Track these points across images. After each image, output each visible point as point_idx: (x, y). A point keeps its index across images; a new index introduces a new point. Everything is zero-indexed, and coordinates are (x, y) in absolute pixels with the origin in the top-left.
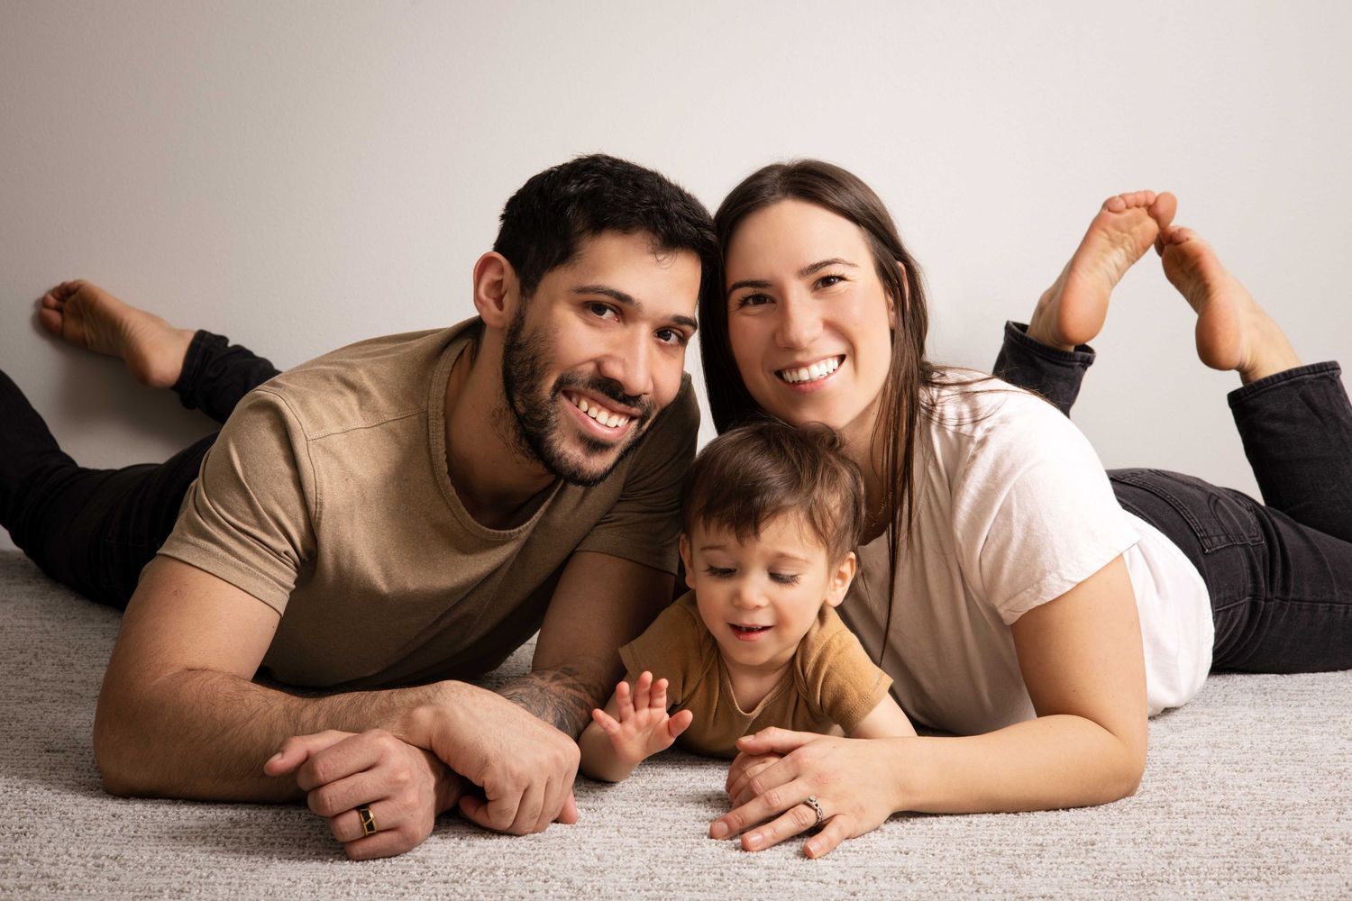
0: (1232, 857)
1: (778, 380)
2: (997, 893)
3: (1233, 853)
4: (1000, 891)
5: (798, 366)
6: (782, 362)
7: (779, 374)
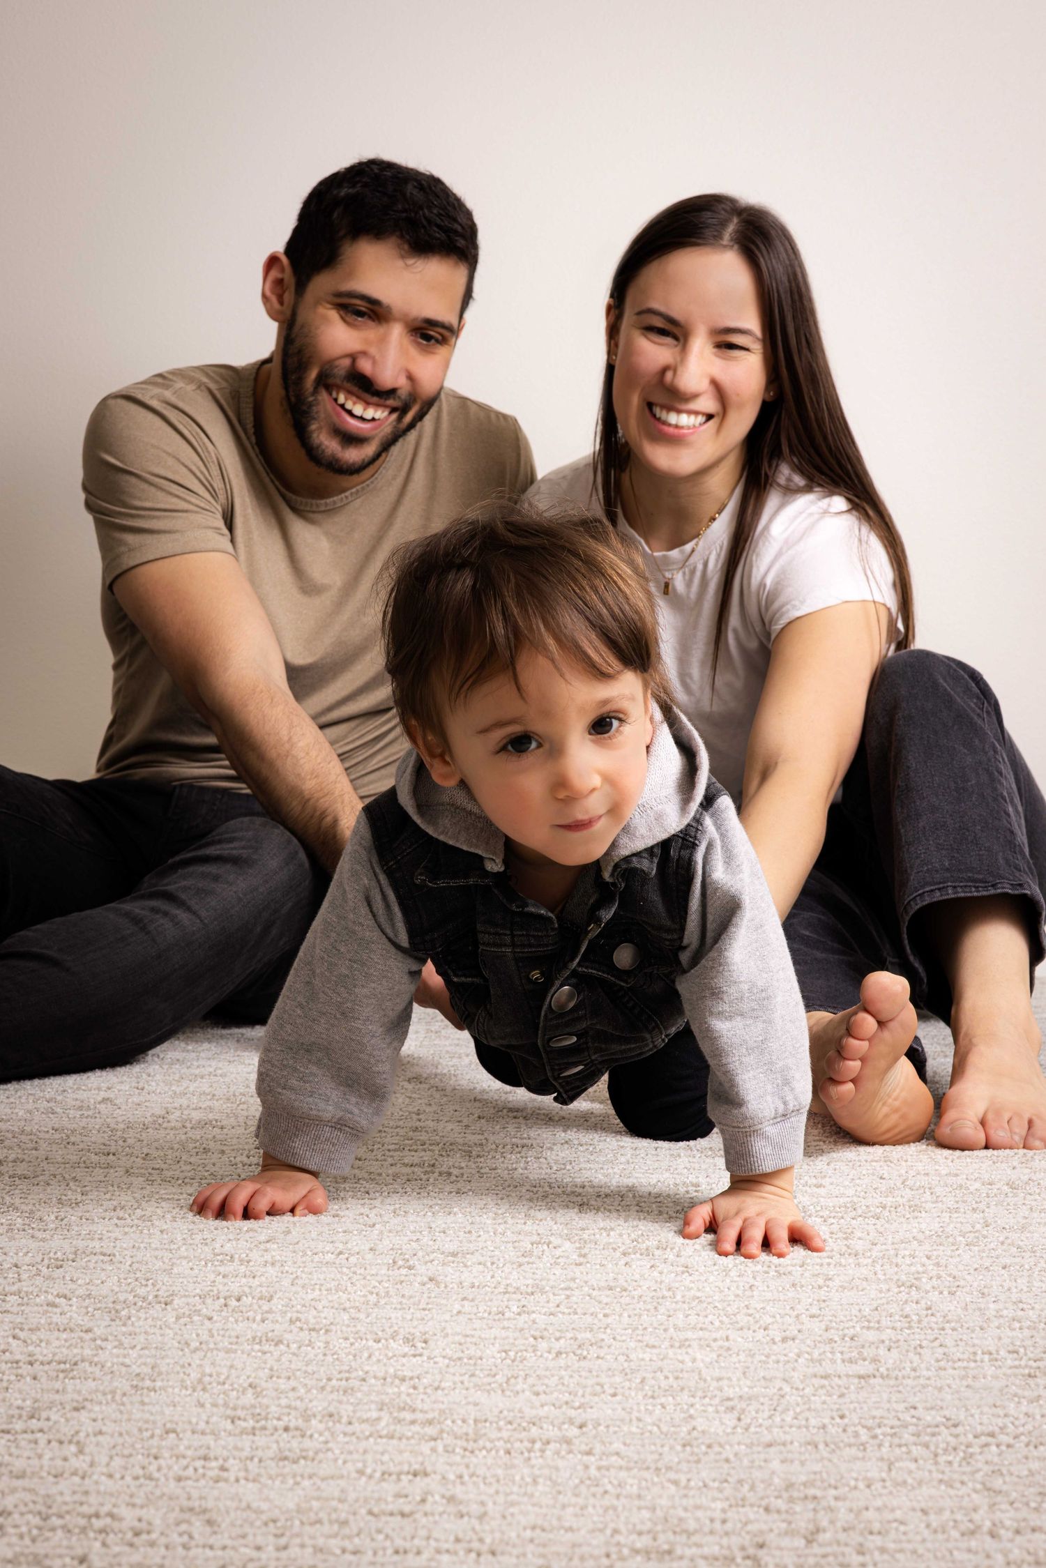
5: (670, 409)
6: (659, 398)
7: (650, 407)
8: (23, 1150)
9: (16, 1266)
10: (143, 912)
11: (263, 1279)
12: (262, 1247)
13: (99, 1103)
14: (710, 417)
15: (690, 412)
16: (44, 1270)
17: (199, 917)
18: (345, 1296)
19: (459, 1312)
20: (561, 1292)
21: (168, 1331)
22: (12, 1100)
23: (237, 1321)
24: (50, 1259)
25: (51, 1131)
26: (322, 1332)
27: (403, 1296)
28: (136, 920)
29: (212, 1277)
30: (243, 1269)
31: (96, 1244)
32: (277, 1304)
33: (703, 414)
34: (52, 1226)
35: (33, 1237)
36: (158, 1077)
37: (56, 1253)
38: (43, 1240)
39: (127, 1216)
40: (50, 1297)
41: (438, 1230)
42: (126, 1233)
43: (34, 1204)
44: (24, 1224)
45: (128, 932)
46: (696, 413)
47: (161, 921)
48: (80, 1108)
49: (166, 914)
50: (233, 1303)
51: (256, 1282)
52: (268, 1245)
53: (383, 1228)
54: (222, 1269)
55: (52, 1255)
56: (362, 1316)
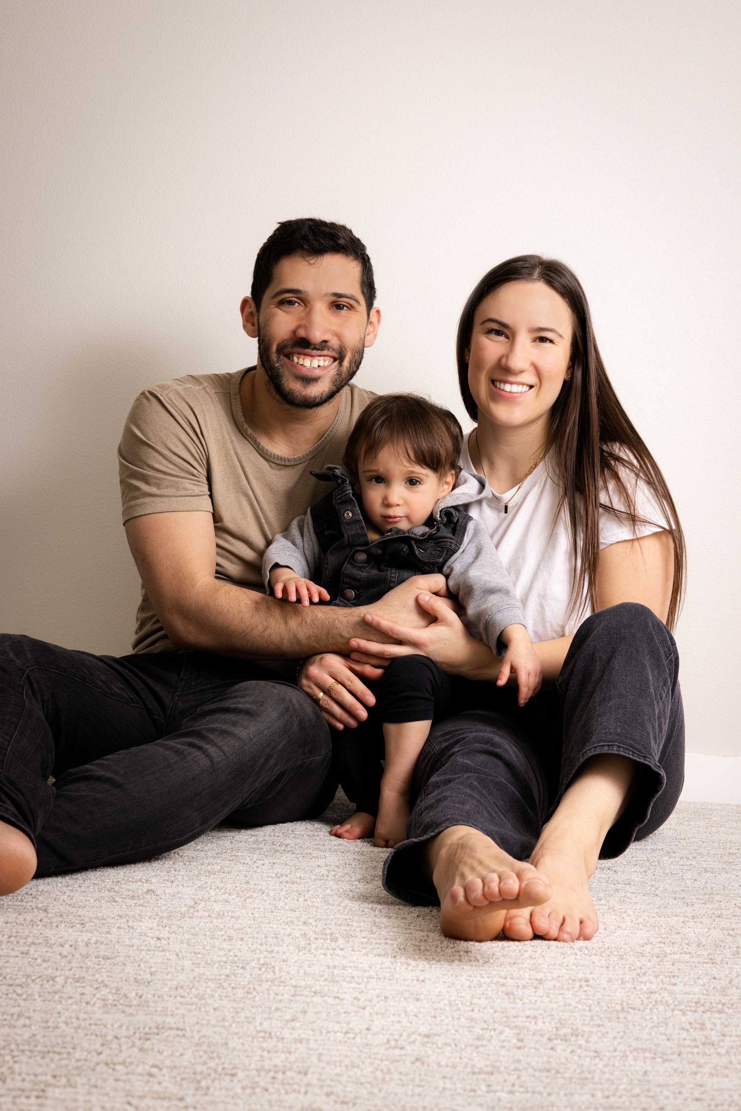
0: (703, 994)
1: (491, 385)
2: (488, 1013)
3: (705, 992)
4: (492, 1011)
5: (506, 382)
6: (498, 376)
7: (493, 382)
8: (100, 933)
9: (116, 1037)
10: (182, 747)
11: (297, 1055)
12: (289, 1025)
13: (146, 893)
14: (531, 387)
15: (518, 384)
16: (138, 1043)
17: (222, 751)
18: (359, 1072)
19: (444, 1089)
20: (513, 1073)
21: (239, 1101)
22: (83, 889)
23: (287, 1093)
24: (140, 1033)
25: (117, 917)
26: (350, 1105)
27: (401, 1073)
28: (179, 753)
29: (259, 1052)
30: (280, 1045)
31: (169, 1020)
32: (312, 1078)
33: (527, 385)
34: (135, 1002)
35: (123, 1012)
36: (182, 872)
37: (144, 1028)
38: (131, 1015)
39: (186, 995)
40: (147, 1067)
41: (411, 1013)
42: (189, 1011)
43: (117, 982)
44: (114, 1000)
45: (173, 761)
46: (523, 384)
47: (197, 753)
48: (133, 897)
49: (199, 748)
50: (280, 1076)
51: (292, 1058)
52: (293, 1023)
53: (372, 1011)
54: (265, 1045)
55: (141, 1030)
56: (376, 1090)
